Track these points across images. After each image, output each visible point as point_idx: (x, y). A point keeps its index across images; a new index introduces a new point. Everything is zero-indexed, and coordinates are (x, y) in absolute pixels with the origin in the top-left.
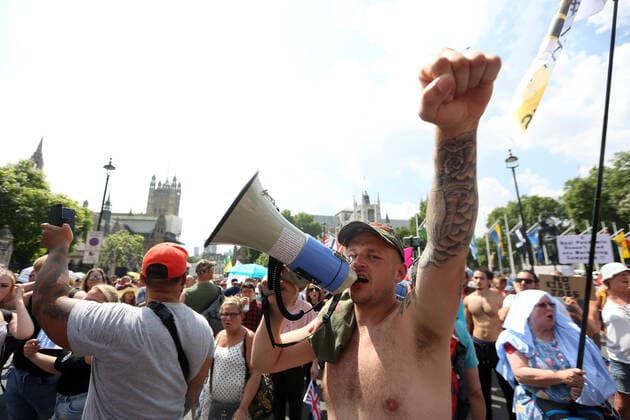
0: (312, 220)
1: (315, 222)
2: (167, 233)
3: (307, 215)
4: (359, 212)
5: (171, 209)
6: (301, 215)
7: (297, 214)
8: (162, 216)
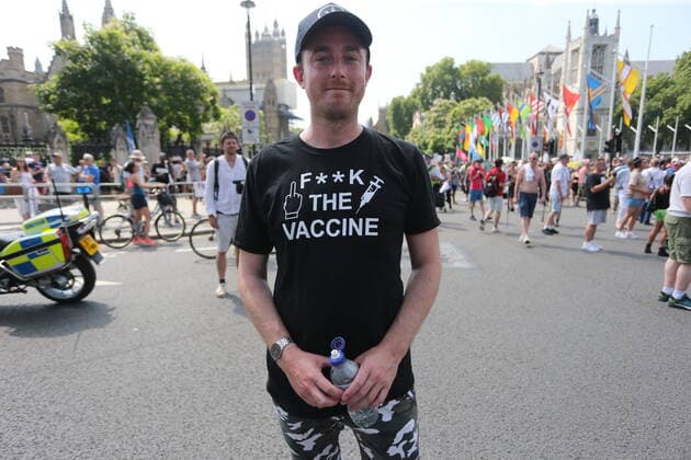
0: (489, 72)
1: (492, 75)
2: (280, 106)
3: (480, 65)
4: (576, 51)
5: (277, 70)
6: (472, 64)
7: (464, 63)
8: (270, 82)
